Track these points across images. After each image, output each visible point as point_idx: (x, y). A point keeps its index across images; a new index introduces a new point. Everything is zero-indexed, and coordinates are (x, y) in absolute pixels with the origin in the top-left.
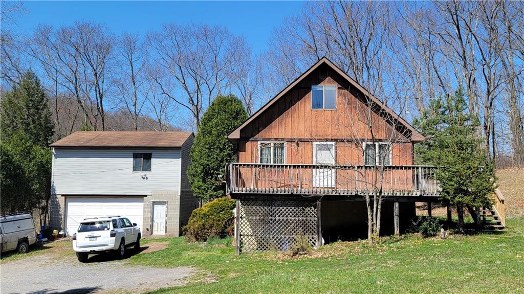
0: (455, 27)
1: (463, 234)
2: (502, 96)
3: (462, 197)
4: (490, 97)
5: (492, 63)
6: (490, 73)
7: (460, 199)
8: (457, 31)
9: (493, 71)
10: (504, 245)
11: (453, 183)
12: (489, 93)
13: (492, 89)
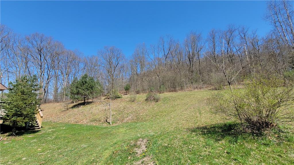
0: (40, 56)
1: (14, 135)
2: (53, 82)
3: (16, 118)
4: (48, 80)
5: (51, 70)
6: (49, 73)
7: (15, 119)
8: (40, 57)
9: (51, 73)
10: (35, 140)
11: (13, 111)
12: (48, 79)
13: (49, 78)
